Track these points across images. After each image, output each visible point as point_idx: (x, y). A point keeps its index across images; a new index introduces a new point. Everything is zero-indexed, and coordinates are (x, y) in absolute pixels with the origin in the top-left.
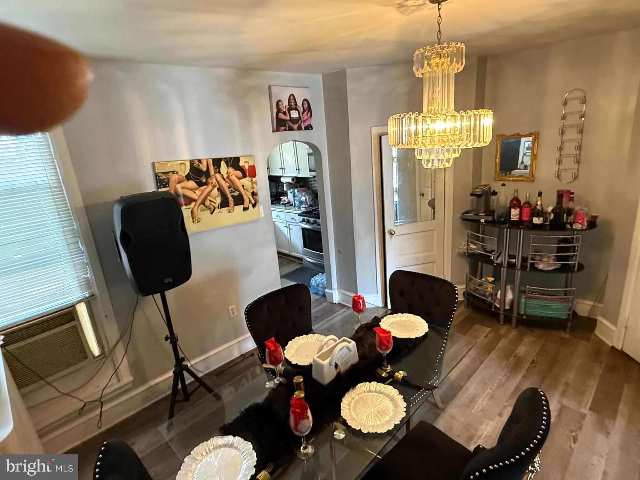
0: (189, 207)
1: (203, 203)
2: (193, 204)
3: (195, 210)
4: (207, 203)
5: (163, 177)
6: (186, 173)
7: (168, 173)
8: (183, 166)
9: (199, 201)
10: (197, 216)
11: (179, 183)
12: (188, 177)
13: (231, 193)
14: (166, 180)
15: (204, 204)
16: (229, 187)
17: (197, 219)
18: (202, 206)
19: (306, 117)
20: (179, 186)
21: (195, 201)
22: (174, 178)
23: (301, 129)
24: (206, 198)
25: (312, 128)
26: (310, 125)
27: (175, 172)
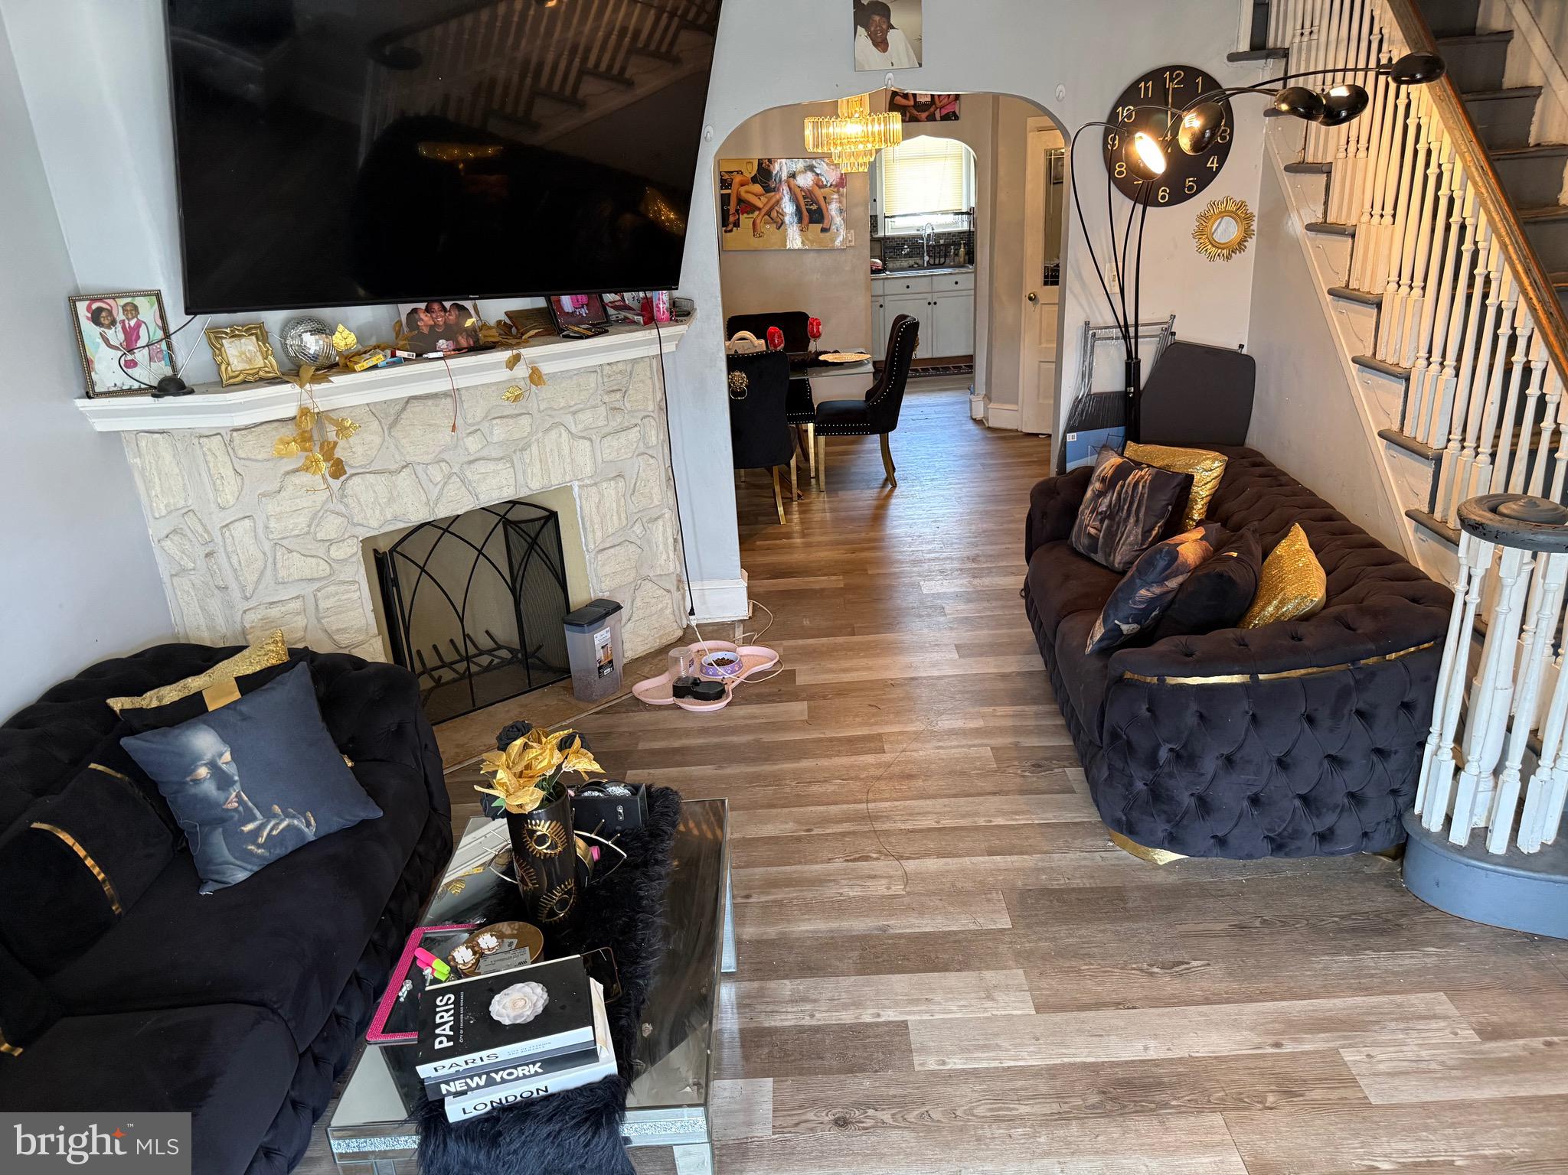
0: (751, 216)
1: (768, 214)
2: (757, 213)
3: (758, 221)
4: (774, 214)
5: (726, 177)
6: (753, 175)
7: (732, 172)
8: (750, 166)
9: (764, 211)
11: (742, 185)
12: (754, 180)
13: (806, 205)
14: (729, 181)
15: (769, 216)
16: (804, 198)
17: (759, 232)
18: (766, 217)
19: (945, 101)
20: (743, 189)
21: (759, 209)
22: (737, 179)
23: (935, 120)
24: (771, 209)
25: (957, 118)
26: (954, 112)
27: (739, 172)
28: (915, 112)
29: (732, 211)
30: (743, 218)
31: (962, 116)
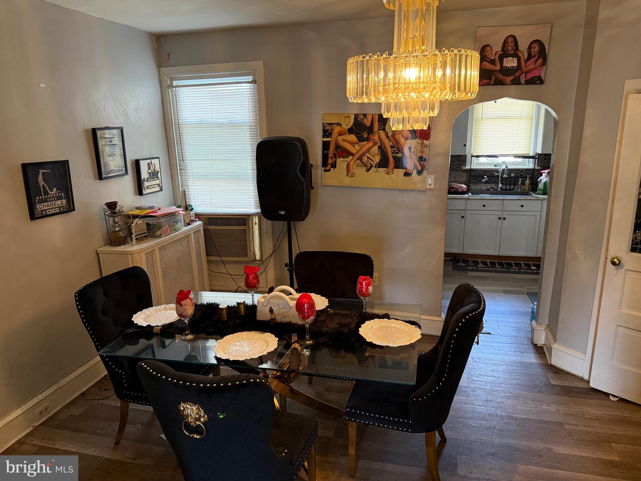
0: (346, 159)
1: (360, 159)
2: (351, 158)
3: (351, 164)
4: (365, 159)
5: (328, 128)
6: (349, 127)
7: (332, 124)
8: (347, 119)
9: (357, 156)
10: (352, 171)
11: (340, 135)
12: (350, 131)
13: (393, 153)
14: (330, 131)
16: (392, 147)
17: (351, 173)
18: (358, 161)
19: (531, 66)
20: (340, 138)
21: (353, 155)
22: (337, 129)
23: (519, 83)
24: (364, 154)
25: (542, 82)
26: (539, 78)
27: (339, 124)
28: (500, 76)
29: (331, 155)
30: (339, 161)
31: (547, 82)
